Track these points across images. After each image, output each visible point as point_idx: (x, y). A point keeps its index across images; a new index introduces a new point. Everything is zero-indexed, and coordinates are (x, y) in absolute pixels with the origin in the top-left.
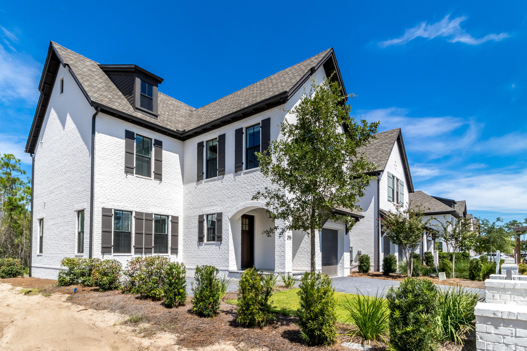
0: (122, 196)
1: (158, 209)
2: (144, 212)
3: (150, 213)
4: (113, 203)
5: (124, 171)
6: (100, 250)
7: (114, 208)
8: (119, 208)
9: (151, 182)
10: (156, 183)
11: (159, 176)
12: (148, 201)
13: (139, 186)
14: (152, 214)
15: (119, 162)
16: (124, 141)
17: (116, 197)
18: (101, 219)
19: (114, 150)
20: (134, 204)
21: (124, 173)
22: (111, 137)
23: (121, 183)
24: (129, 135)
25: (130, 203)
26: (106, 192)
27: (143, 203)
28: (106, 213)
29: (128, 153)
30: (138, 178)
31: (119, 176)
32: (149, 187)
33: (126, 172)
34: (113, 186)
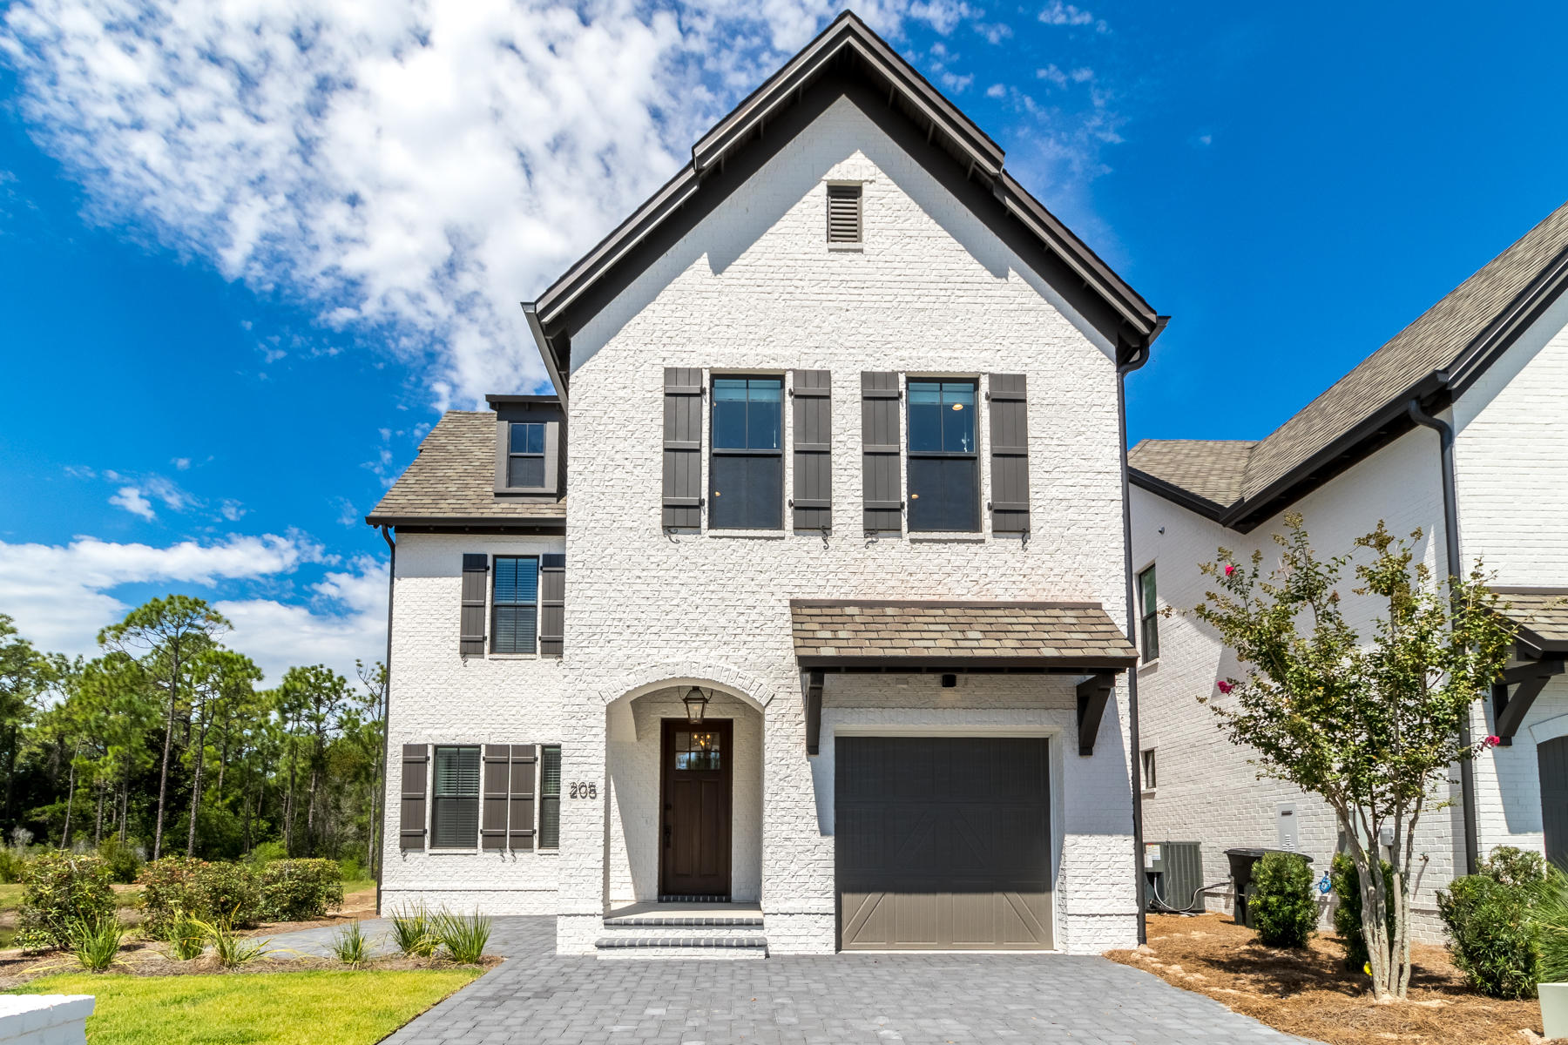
0: (454, 712)
1: (552, 732)
2: (510, 744)
3: (529, 743)
4: (429, 731)
5: (458, 651)
6: (398, 842)
7: (431, 741)
8: (444, 742)
9: (537, 666)
10: (547, 666)
11: (554, 647)
12: (522, 716)
13: (498, 682)
14: (533, 747)
15: (447, 633)
16: (460, 580)
17: (439, 716)
18: (401, 770)
19: (435, 608)
20: (484, 725)
21: (459, 656)
22: (429, 581)
23: (452, 682)
24: (473, 564)
25: (473, 726)
26: (415, 707)
27: (510, 721)
28: (414, 757)
29: (471, 609)
30: (495, 662)
31: (446, 666)
32: (527, 678)
33: (464, 654)
34: (432, 691)
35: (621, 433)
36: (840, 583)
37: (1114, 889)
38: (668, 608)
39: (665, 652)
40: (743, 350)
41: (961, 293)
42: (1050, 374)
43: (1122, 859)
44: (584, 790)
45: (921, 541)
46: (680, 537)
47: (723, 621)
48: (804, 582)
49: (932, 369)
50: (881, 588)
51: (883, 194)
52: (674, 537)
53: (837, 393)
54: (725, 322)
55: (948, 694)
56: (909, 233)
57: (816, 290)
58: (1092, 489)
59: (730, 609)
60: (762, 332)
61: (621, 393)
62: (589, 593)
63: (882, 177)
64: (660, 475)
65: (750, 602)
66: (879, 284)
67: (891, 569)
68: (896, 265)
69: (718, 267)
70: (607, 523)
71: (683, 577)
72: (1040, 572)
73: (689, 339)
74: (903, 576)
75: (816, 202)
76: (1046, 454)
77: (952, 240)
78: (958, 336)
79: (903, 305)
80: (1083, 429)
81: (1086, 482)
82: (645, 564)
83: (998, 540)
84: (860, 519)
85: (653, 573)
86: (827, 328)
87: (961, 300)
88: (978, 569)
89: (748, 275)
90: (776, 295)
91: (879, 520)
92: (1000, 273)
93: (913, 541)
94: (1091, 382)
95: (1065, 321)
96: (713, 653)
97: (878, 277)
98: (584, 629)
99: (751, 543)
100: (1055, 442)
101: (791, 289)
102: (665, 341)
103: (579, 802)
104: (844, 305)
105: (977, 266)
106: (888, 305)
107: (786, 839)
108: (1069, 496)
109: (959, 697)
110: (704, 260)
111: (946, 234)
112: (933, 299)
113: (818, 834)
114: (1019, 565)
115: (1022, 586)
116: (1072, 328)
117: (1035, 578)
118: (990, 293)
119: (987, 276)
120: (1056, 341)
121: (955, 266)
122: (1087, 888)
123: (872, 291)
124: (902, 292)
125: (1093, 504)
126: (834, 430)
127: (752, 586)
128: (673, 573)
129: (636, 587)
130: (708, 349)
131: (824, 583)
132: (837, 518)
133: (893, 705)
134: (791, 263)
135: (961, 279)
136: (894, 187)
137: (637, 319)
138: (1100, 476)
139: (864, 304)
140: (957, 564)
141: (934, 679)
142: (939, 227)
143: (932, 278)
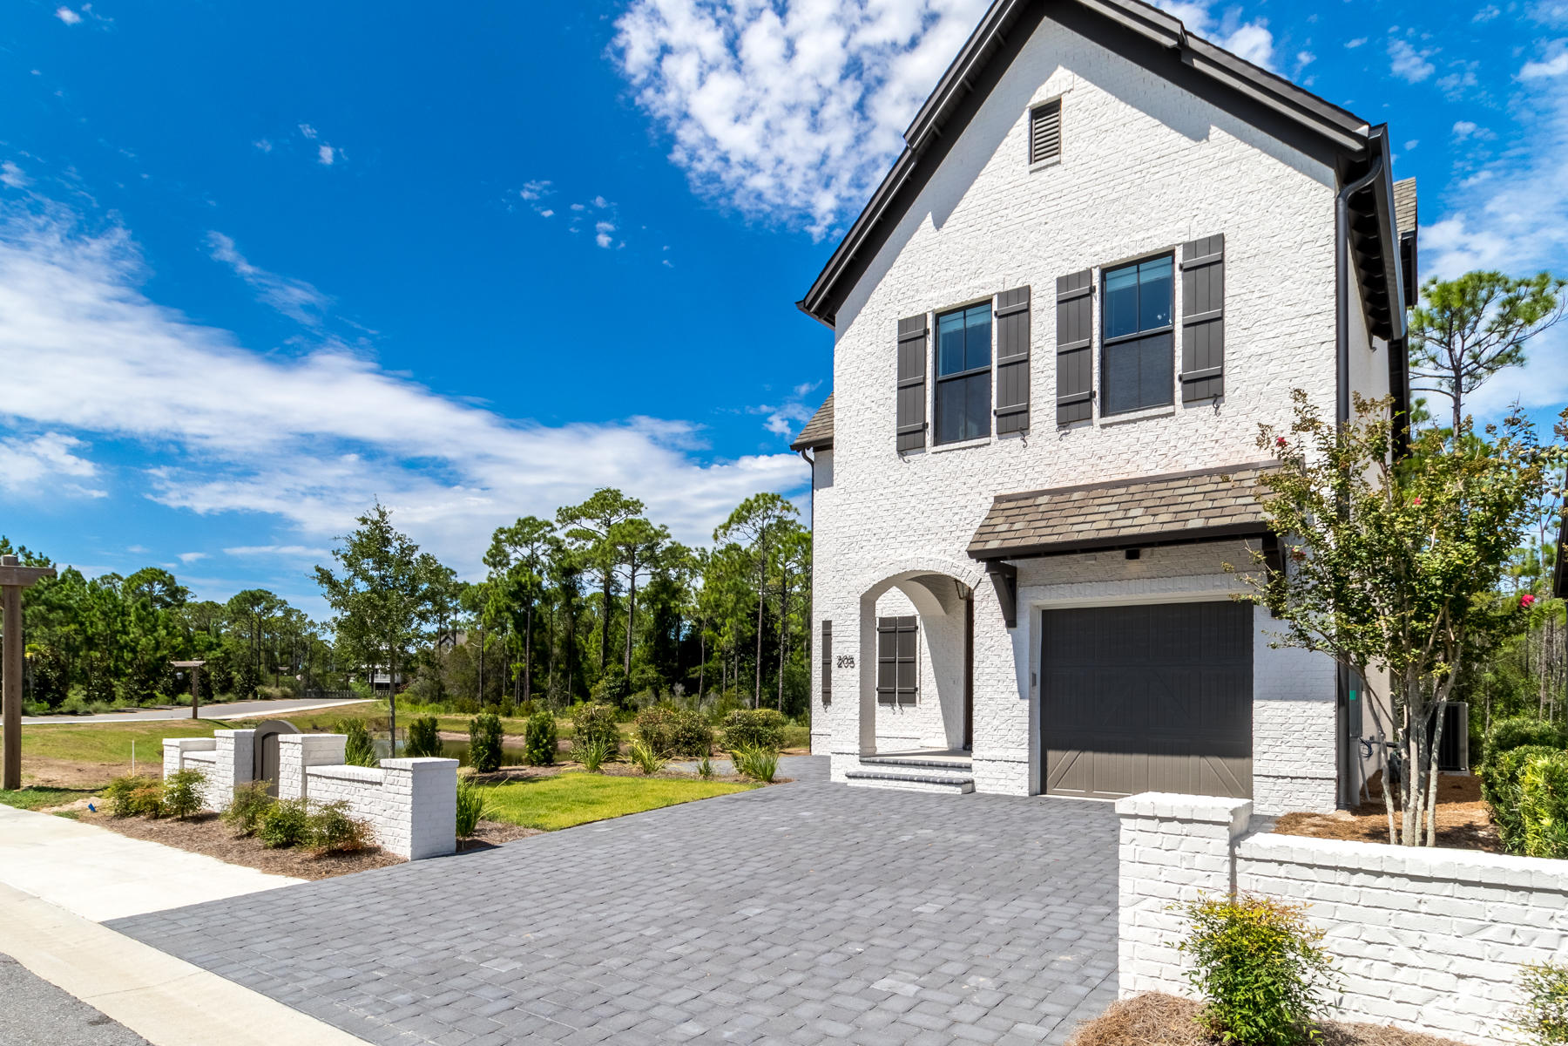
35: (869, 382)
36: (1036, 476)
37: (1309, 753)
38: (902, 516)
39: (899, 551)
40: (958, 287)
41: (1156, 169)
42: (1252, 224)
44: (847, 661)
45: (1111, 425)
46: (911, 457)
47: (942, 522)
48: (1006, 480)
49: (1124, 256)
50: (1073, 475)
51: (1080, 99)
52: (906, 458)
53: (1036, 303)
54: (944, 267)
55: (1134, 566)
56: (1104, 128)
57: (1019, 213)
58: (1298, 336)
59: (947, 511)
60: (974, 267)
61: (869, 349)
62: (849, 512)
63: (1081, 83)
64: (895, 410)
65: (963, 503)
66: (1076, 188)
67: (1082, 456)
68: (1091, 164)
69: (939, 224)
70: (860, 455)
71: (913, 489)
72: (1234, 434)
73: (917, 291)
74: (1093, 461)
75: (1021, 128)
76: (1245, 310)
77: (1149, 118)
78: (1153, 215)
79: (1098, 201)
80: (1290, 272)
81: (1292, 330)
82: (886, 483)
83: (1189, 410)
84: (1054, 415)
85: (892, 490)
86: (1028, 245)
87: (1157, 176)
88: (1167, 442)
89: (962, 220)
90: (985, 230)
91: (1071, 412)
92: (1199, 135)
93: (1103, 426)
94: (1301, 218)
95: (1273, 160)
96: (934, 550)
97: (1075, 181)
98: (846, 540)
99: (964, 452)
100: (1257, 294)
101: (998, 220)
102: (900, 297)
103: (843, 671)
104: (1043, 220)
105: (1175, 135)
106: (1084, 206)
107: (990, 699)
108: (1270, 349)
109: (1145, 568)
110: (929, 217)
111: (1142, 114)
112: (1128, 185)
113: (1017, 695)
114: (1211, 431)
115: (1214, 452)
116: (1281, 165)
117: (1228, 442)
118: (1187, 159)
119: (1185, 141)
120: (1261, 185)
121: (1150, 144)
122: (1277, 749)
123: (1068, 197)
124: (1097, 188)
125: (1300, 351)
126: (1033, 338)
127: (965, 489)
128: (906, 488)
129: (879, 503)
130: (931, 295)
131: (1022, 477)
132: (1035, 417)
133: (1081, 579)
134: (996, 196)
135: (1157, 155)
136: (1092, 87)
137: (880, 285)
138: (1310, 319)
139: (1062, 212)
140: (1146, 440)
141: (1120, 555)
142: (1135, 110)
143: (1127, 164)
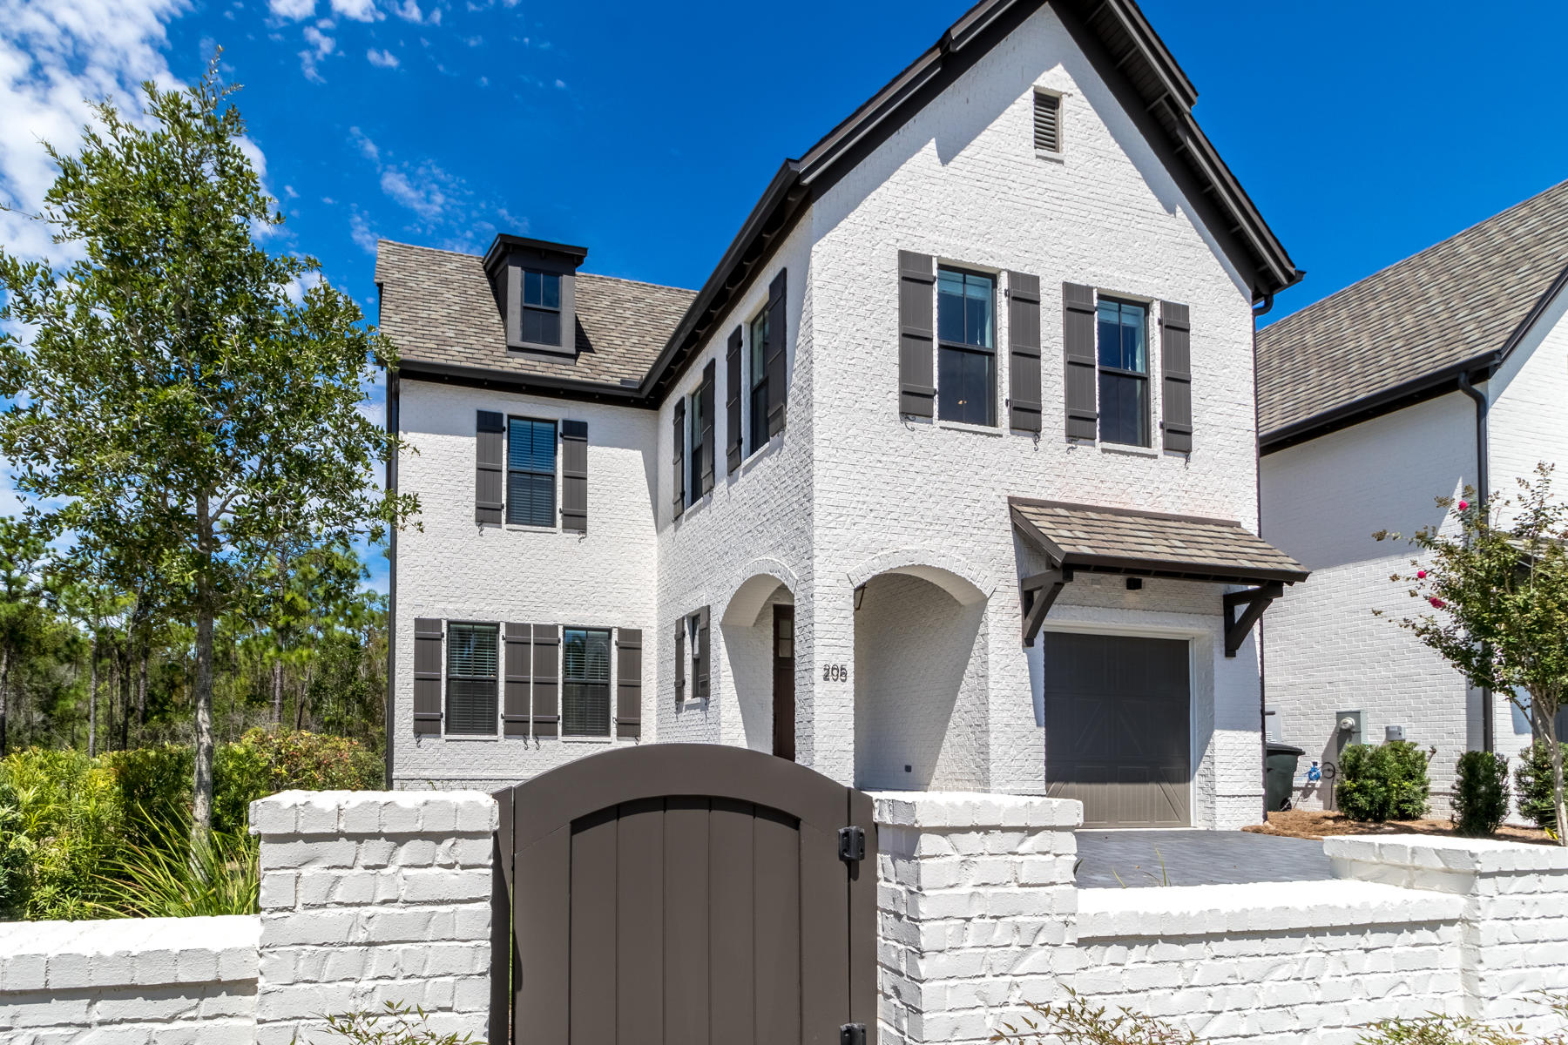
0: (471, 585)
1: (574, 612)
2: (532, 623)
3: (552, 623)
4: (442, 605)
5: (474, 518)
6: (412, 726)
7: (446, 616)
8: (460, 618)
9: (557, 539)
10: (568, 542)
11: (576, 520)
12: (543, 593)
13: (516, 555)
14: (555, 627)
15: (460, 497)
16: (474, 440)
17: (454, 589)
18: (413, 646)
19: (446, 467)
20: (503, 602)
21: (473, 523)
22: (439, 437)
23: (466, 551)
24: (488, 423)
25: (490, 601)
26: (427, 577)
27: (531, 599)
28: (426, 632)
29: (486, 471)
30: (513, 533)
31: (460, 534)
32: (548, 553)
33: (480, 522)
34: (445, 561)
35: (862, 311)
36: (1047, 484)
37: (1248, 773)
38: (905, 495)
39: (905, 538)
40: (967, 243)
41: (1139, 219)
42: (1204, 308)
43: (1253, 747)
44: (834, 673)
45: (1110, 451)
46: (915, 424)
47: (952, 511)
48: (1018, 481)
49: (1117, 289)
50: (1080, 492)
51: (1079, 110)
52: (910, 424)
53: (1045, 301)
54: (950, 212)
55: (1132, 597)
56: (1100, 153)
57: (1025, 193)
58: (1234, 419)
59: (958, 501)
60: (983, 228)
61: (860, 269)
63: (1077, 92)
64: (897, 360)
65: (975, 495)
66: (1076, 198)
67: (1087, 475)
68: (1088, 181)
69: (945, 158)
70: (851, 403)
71: (918, 465)
72: (1197, 490)
73: (919, 224)
74: (1095, 482)
75: (1024, 106)
76: (1202, 382)
77: (1132, 167)
78: (1137, 261)
79: (1095, 223)
80: (1228, 363)
81: (1230, 412)
82: (885, 448)
83: (1167, 457)
84: (1063, 425)
85: (892, 459)
86: (1035, 234)
87: (1139, 226)
88: (1152, 482)
89: (969, 168)
90: (993, 193)
91: (1078, 427)
92: (1171, 210)
93: (1104, 451)
94: (1233, 320)
95: (1216, 261)
96: (945, 543)
97: (1075, 190)
98: (832, 510)
99: (975, 437)
100: (1208, 372)
101: (1005, 189)
102: (899, 222)
103: (831, 684)
104: (1048, 213)
105: (1151, 196)
106: (1083, 220)
107: (1007, 725)
108: (1218, 423)
109: (1138, 599)
110: (931, 147)
111: (1127, 160)
112: (1118, 221)
113: (1034, 722)
114: (1182, 482)
115: (1185, 501)
116: (1220, 268)
117: (1194, 495)
118: (1161, 224)
119: (1159, 207)
120: (1209, 278)
121: (1134, 192)
122: (1229, 772)
123: (1071, 204)
124: (1095, 210)
125: (1235, 432)
126: (1042, 337)
127: (976, 480)
128: (909, 460)
129: (877, 471)
130: (935, 237)
131: (1034, 483)
132: (1046, 421)
133: (1089, 603)
134: (1005, 163)
135: (1139, 206)
136: (1088, 105)
137: (873, 195)
138: (1240, 408)
139: (1065, 216)
140: (1137, 476)
141: (1119, 580)
142: (1122, 152)
143: (1117, 200)
